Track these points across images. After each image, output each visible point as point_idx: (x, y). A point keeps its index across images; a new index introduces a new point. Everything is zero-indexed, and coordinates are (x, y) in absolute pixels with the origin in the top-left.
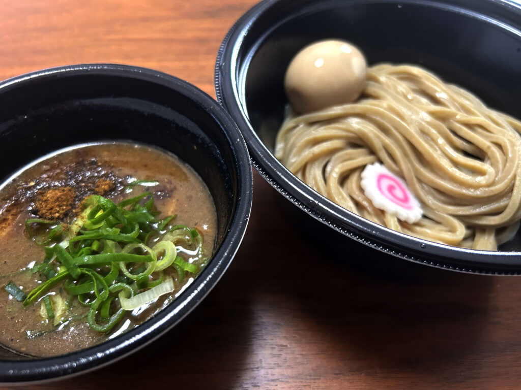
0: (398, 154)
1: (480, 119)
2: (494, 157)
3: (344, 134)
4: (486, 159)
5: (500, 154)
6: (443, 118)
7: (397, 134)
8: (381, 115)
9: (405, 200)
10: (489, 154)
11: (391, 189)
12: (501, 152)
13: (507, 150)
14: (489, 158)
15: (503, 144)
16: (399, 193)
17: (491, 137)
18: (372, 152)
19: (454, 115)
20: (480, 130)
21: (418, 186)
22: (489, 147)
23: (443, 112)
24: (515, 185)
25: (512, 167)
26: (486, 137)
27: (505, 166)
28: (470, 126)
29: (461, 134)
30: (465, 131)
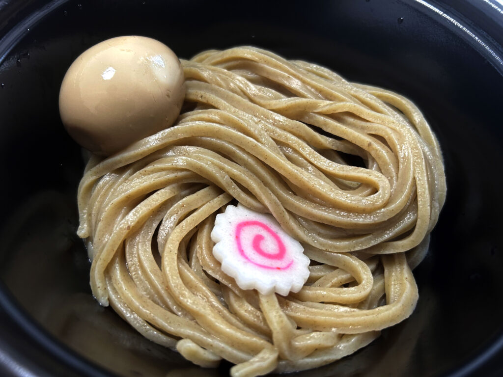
0: (254, 185)
1: (349, 105)
2: (380, 157)
3: (171, 176)
4: (370, 163)
5: (387, 152)
6: (299, 115)
7: (245, 156)
8: (217, 135)
9: (281, 253)
10: (373, 153)
11: (257, 241)
12: (386, 147)
13: (394, 144)
14: (374, 160)
15: (386, 137)
16: (270, 245)
17: (368, 128)
18: (219, 190)
19: (314, 106)
20: (351, 120)
21: (293, 224)
22: (370, 145)
23: (298, 106)
24: (419, 194)
25: (407, 168)
26: (362, 129)
27: (397, 168)
28: (337, 117)
29: (329, 130)
30: (333, 126)
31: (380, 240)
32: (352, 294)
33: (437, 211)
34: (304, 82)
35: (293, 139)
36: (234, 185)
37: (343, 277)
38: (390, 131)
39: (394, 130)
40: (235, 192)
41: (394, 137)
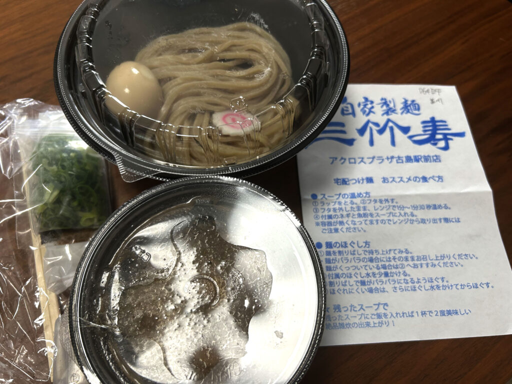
2: (256, 58)
3: (183, 117)
4: (254, 62)
5: (257, 54)
6: (210, 59)
8: (188, 88)
13: (258, 50)
15: (254, 49)
19: (214, 51)
20: (234, 48)
25: (269, 57)
26: (241, 50)
28: (228, 49)
29: (228, 58)
30: (229, 55)
31: (276, 92)
32: (278, 116)
33: (289, 67)
34: (202, 42)
35: (219, 72)
36: (210, 105)
37: (271, 114)
38: (254, 45)
39: (256, 44)
40: (212, 108)
41: (257, 47)
